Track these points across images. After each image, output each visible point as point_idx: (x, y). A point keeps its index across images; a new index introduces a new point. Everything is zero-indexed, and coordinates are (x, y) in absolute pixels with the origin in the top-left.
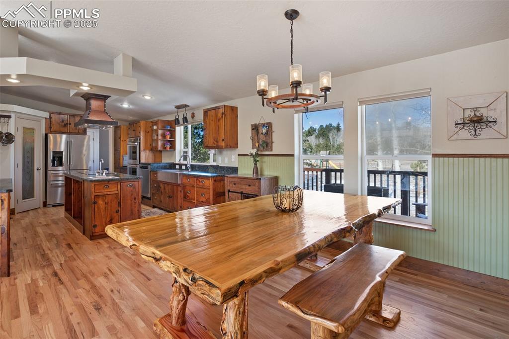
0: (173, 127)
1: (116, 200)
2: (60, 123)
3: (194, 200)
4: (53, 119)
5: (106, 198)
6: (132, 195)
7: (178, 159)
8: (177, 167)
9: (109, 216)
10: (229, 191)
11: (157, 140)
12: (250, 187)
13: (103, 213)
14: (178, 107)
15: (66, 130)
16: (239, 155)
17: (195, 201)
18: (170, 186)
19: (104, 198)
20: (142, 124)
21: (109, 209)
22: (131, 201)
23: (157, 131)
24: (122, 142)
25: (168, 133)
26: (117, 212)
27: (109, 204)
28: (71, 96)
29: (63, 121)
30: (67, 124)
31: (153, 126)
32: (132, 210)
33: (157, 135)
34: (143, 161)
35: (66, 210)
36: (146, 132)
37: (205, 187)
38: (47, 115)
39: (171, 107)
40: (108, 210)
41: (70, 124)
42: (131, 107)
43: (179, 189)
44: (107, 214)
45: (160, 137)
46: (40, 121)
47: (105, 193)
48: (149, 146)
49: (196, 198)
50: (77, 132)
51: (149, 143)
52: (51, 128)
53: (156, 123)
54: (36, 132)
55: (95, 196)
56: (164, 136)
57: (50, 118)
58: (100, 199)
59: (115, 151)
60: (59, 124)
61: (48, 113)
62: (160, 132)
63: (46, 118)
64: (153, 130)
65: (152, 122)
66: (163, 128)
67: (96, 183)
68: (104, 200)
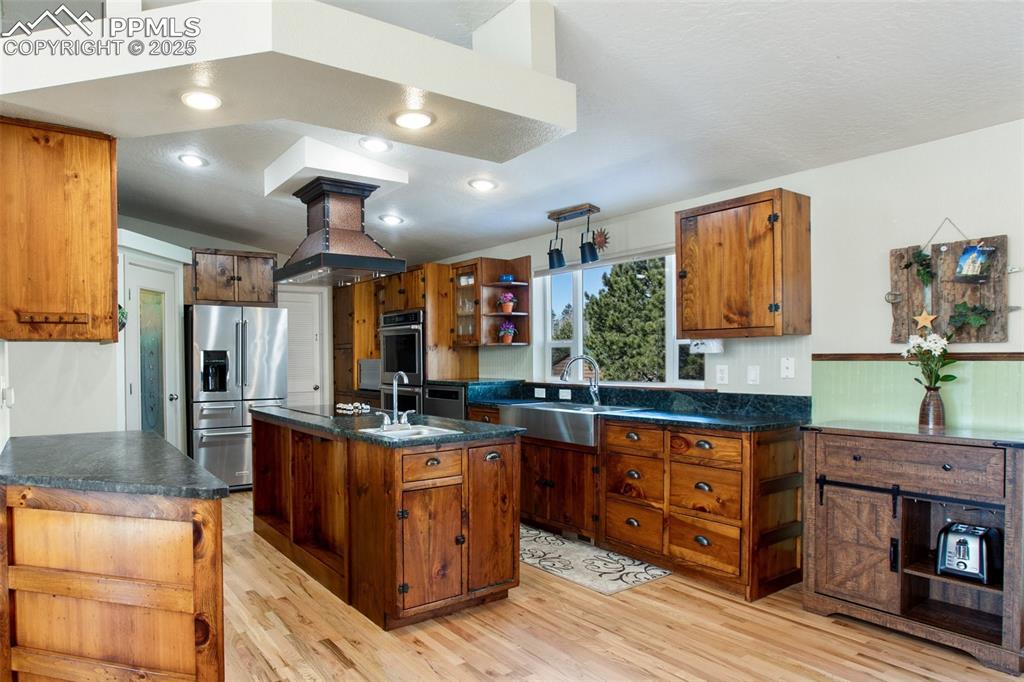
0: (521, 277)
1: (455, 503)
2: (218, 278)
3: (661, 499)
4: (201, 268)
5: (431, 499)
6: (496, 487)
7: (537, 368)
8: (540, 393)
9: (438, 554)
10: (822, 481)
11: (475, 318)
12: (947, 475)
13: (423, 547)
14: (558, 216)
15: (231, 294)
16: (817, 357)
17: (665, 506)
18: (547, 452)
19: (427, 498)
20: (430, 272)
21: (439, 532)
22: (495, 505)
23: (473, 291)
24: (356, 326)
25: (510, 295)
26: (459, 541)
27: (440, 517)
28: (266, 195)
29: (223, 272)
30: (233, 278)
31: (459, 276)
32: (496, 534)
33: (477, 303)
34: (433, 375)
35: (259, 512)
36: (441, 296)
37: (716, 464)
38: (186, 256)
39: (538, 217)
40: (435, 535)
41: (239, 279)
42: (408, 222)
43: (589, 461)
44: (434, 550)
45: (485, 309)
46: (173, 273)
47: (430, 483)
48: (447, 334)
49: (666, 494)
50: (256, 299)
51: (447, 327)
52: (196, 289)
53: (471, 269)
54: (166, 299)
55: (404, 492)
56: (496, 304)
57: (195, 263)
58: (416, 502)
59: (334, 349)
60: (216, 281)
61: (190, 252)
62: (486, 293)
63: (185, 265)
64: (458, 289)
65: (455, 266)
66: (494, 281)
67: (406, 452)
68: (425, 507)
